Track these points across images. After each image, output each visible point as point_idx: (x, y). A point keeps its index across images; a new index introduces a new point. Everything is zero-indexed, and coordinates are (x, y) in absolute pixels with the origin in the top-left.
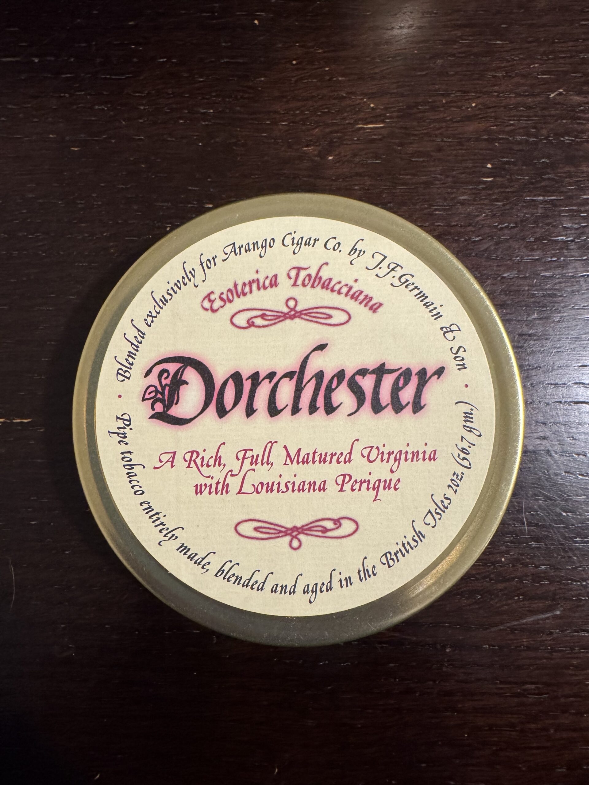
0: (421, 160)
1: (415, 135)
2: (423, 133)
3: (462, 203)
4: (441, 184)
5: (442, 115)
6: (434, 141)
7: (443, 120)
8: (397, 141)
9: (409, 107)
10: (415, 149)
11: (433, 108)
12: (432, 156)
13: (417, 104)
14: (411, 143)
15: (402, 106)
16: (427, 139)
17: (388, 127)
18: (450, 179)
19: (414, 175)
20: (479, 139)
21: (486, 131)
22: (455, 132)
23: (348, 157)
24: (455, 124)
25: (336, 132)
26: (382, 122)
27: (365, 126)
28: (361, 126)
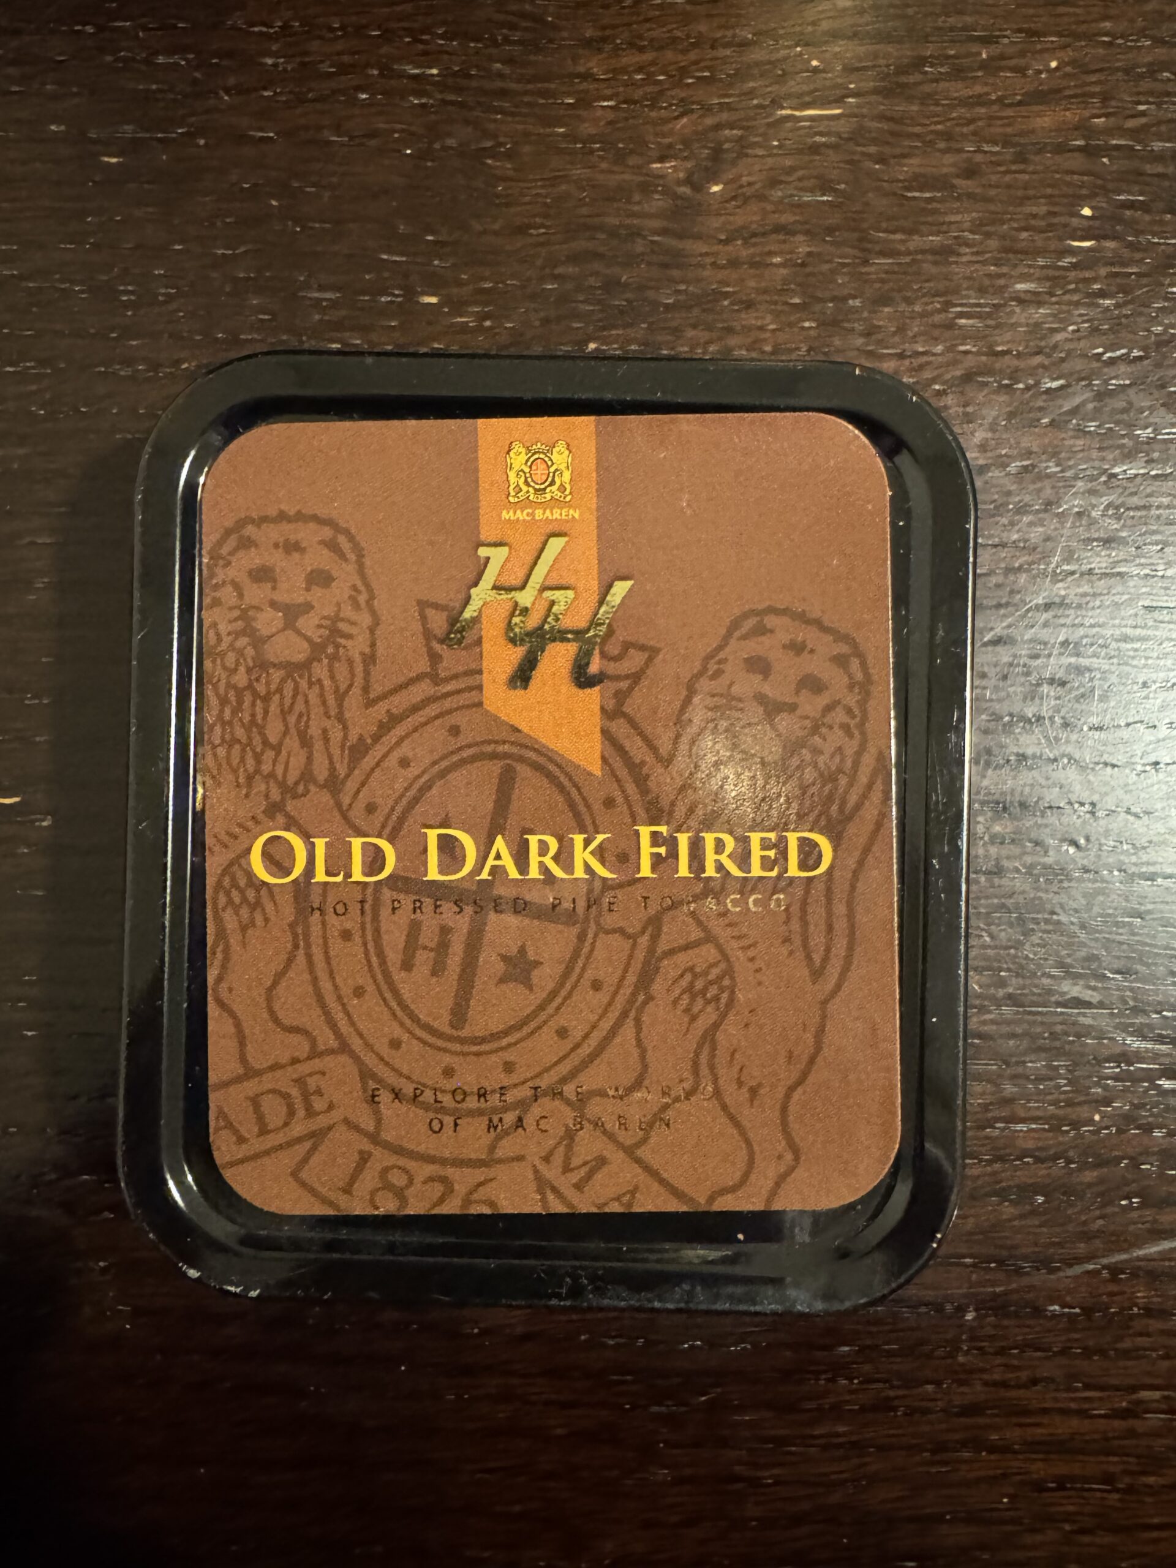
0: (928, 195)
1: (918, 136)
2: (932, 132)
3: (1022, 300)
4: (973, 254)
5: (977, 89)
6: (960, 151)
7: (980, 100)
8: (872, 149)
9: (902, 70)
10: (917, 170)
11: (958, 73)
12: (953, 186)
13: (919, 62)
14: (904, 156)
15: (887, 65)
16: (942, 145)
17: (854, 115)
18: (993, 243)
19: (911, 232)
20: (1061, 149)
21: (1083, 128)
22: (1009, 130)
23: (757, 186)
24: (1009, 112)
25: (730, 126)
26: (839, 102)
27: (798, 113)
28: (788, 112)
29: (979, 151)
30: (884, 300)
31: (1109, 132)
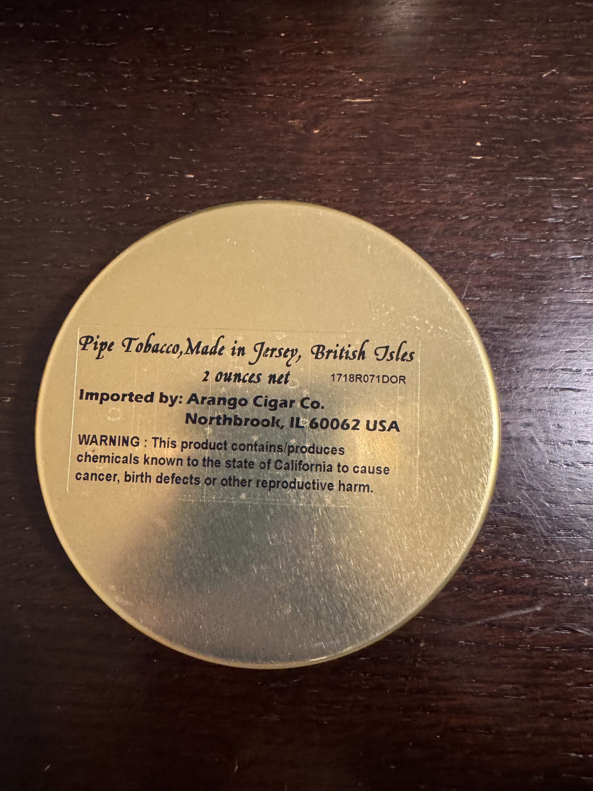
0: (409, 136)
1: (404, 111)
2: (411, 109)
3: (450, 181)
4: (428, 161)
5: (431, 92)
6: (424, 117)
7: (432, 96)
8: (385, 116)
9: (399, 83)
10: (404, 125)
11: (423, 85)
12: (420, 133)
13: (406, 80)
14: (399, 119)
15: (391, 81)
16: (415, 115)
17: (376, 102)
18: (437, 157)
19: (401, 151)
20: (468, 117)
21: (477, 109)
22: (444, 109)
23: (334, 131)
24: (445, 101)
25: (323, 105)
26: (370, 96)
27: (353, 101)
28: (349, 100)
29: (431, 117)
30: (389, 180)
31: (489, 110)
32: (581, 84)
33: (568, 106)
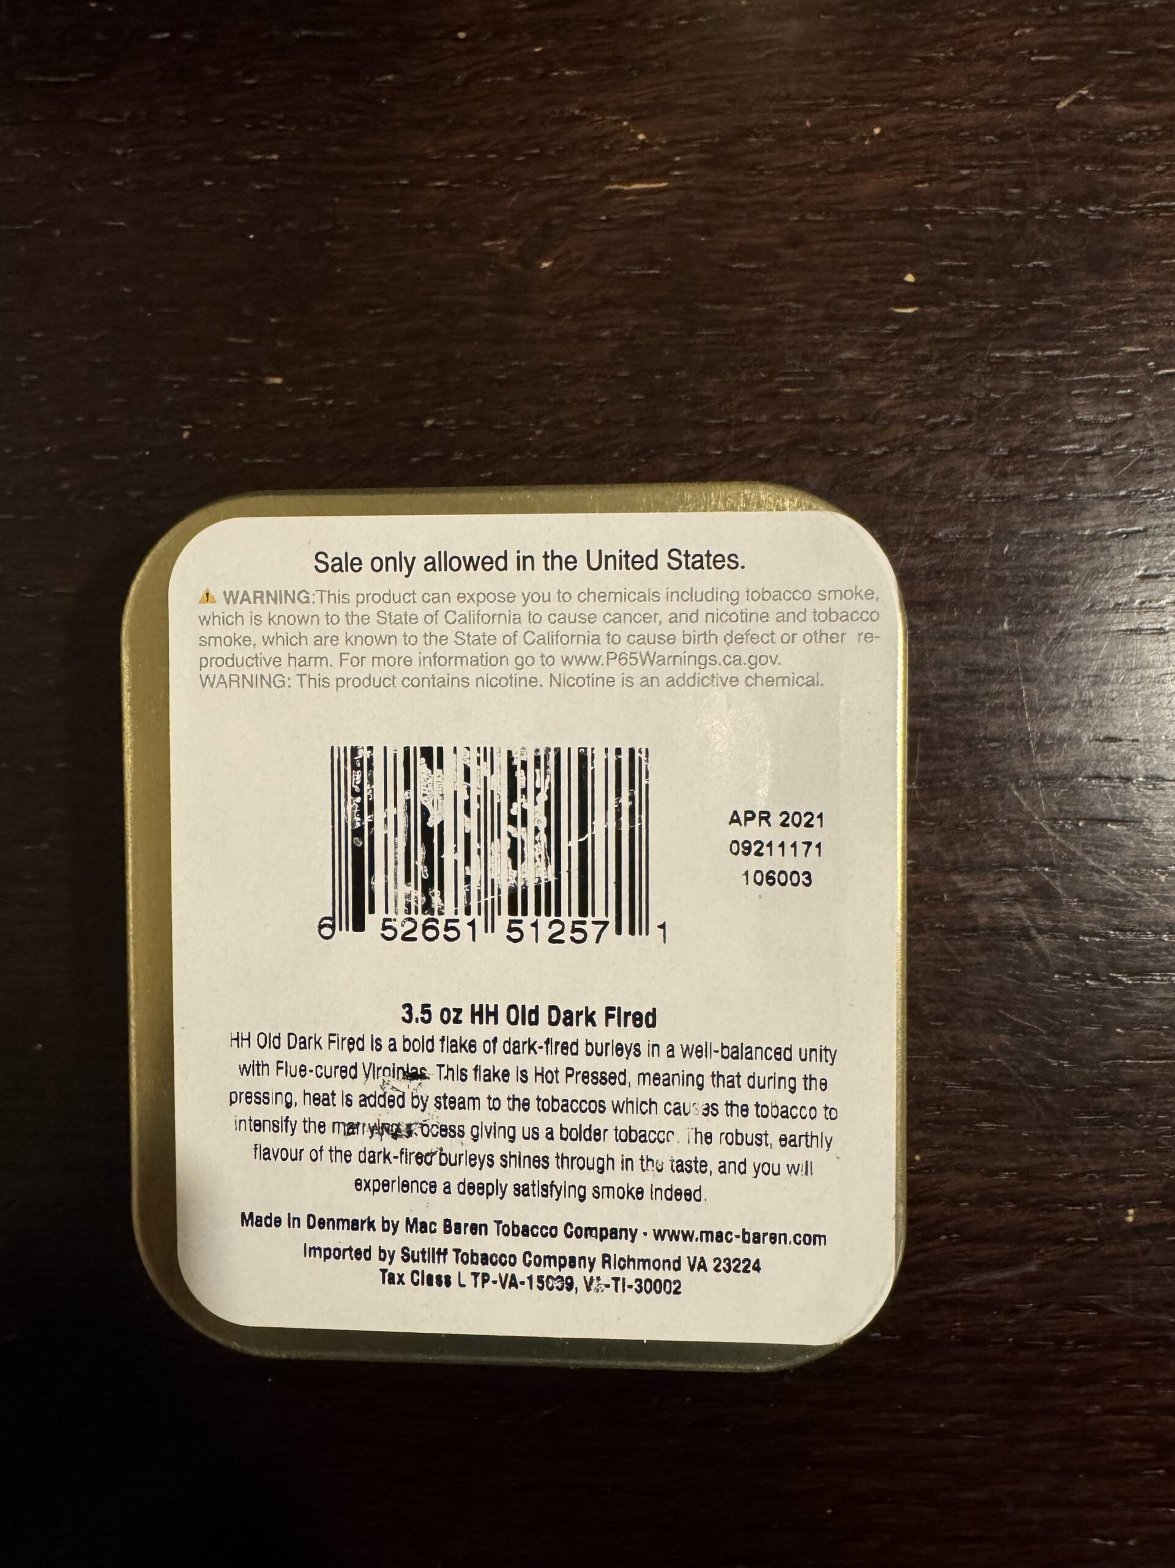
0: (753, 265)
1: (741, 206)
2: (757, 202)
3: (846, 368)
4: (797, 323)
5: (801, 158)
6: (784, 221)
7: (806, 169)
8: (699, 221)
9: (727, 140)
10: (742, 240)
11: (783, 142)
12: (778, 256)
13: (745, 132)
14: (730, 226)
15: (713, 137)
16: (766, 215)
17: (679, 188)
18: (818, 312)
19: (737, 302)
20: (885, 216)
21: (906, 194)
22: (832, 198)
23: (585, 262)
24: (834, 180)
25: (560, 202)
26: (663, 176)
27: (625, 188)
28: (616, 187)
29: (803, 220)
30: (711, 371)
31: (933, 197)
32: (1145, 123)
33: (1115, 178)
